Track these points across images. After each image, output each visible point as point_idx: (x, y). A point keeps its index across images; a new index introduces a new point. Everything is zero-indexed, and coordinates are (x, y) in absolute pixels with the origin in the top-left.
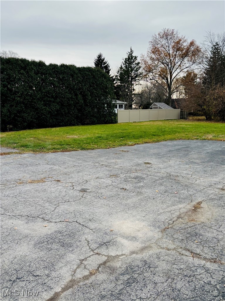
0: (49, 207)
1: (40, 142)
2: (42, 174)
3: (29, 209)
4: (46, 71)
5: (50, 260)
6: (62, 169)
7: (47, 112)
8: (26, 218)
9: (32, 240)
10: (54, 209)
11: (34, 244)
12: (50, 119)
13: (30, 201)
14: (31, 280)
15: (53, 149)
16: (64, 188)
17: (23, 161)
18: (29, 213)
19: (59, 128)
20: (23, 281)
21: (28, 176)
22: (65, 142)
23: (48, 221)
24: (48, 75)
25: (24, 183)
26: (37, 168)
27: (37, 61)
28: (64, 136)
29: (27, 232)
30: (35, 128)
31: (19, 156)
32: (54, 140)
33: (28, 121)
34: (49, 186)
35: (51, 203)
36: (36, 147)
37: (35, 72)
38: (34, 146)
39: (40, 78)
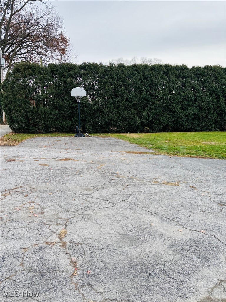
0: (184, 213)
1: (174, 145)
2: (176, 177)
3: (164, 209)
4: (188, 74)
5: (184, 267)
6: (197, 176)
7: (183, 116)
8: (161, 218)
9: (166, 240)
10: (188, 216)
11: (168, 245)
12: (186, 123)
13: (164, 201)
14: (165, 280)
15: (188, 154)
16: (199, 196)
17: (158, 161)
18: (164, 213)
19: (194, 132)
20: (158, 277)
21: (163, 177)
22: (202, 148)
23: (182, 227)
24: (189, 78)
25: (159, 183)
26: (171, 170)
27: (180, 65)
28: (200, 141)
29: (161, 231)
30: (170, 131)
31: (155, 156)
32: (188, 145)
33: (164, 124)
34: (183, 191)
35: (186, 209)
36: (170, 150)
37: (176, 76)
38: (169, 149)
39: (181, 82)
